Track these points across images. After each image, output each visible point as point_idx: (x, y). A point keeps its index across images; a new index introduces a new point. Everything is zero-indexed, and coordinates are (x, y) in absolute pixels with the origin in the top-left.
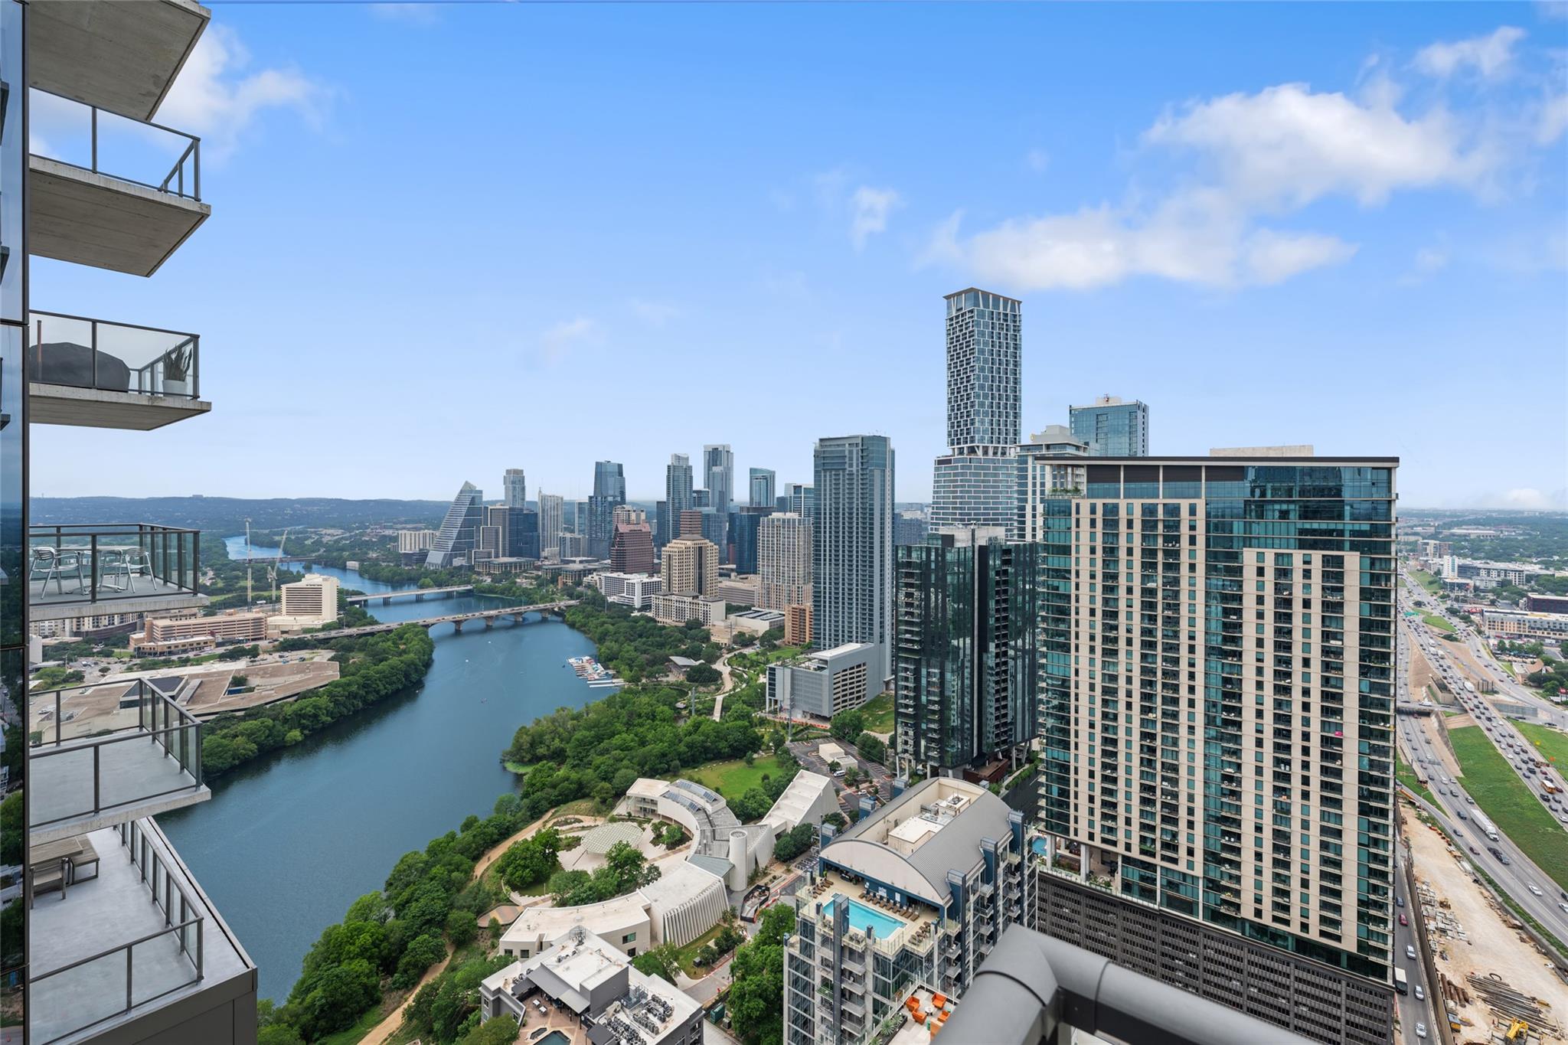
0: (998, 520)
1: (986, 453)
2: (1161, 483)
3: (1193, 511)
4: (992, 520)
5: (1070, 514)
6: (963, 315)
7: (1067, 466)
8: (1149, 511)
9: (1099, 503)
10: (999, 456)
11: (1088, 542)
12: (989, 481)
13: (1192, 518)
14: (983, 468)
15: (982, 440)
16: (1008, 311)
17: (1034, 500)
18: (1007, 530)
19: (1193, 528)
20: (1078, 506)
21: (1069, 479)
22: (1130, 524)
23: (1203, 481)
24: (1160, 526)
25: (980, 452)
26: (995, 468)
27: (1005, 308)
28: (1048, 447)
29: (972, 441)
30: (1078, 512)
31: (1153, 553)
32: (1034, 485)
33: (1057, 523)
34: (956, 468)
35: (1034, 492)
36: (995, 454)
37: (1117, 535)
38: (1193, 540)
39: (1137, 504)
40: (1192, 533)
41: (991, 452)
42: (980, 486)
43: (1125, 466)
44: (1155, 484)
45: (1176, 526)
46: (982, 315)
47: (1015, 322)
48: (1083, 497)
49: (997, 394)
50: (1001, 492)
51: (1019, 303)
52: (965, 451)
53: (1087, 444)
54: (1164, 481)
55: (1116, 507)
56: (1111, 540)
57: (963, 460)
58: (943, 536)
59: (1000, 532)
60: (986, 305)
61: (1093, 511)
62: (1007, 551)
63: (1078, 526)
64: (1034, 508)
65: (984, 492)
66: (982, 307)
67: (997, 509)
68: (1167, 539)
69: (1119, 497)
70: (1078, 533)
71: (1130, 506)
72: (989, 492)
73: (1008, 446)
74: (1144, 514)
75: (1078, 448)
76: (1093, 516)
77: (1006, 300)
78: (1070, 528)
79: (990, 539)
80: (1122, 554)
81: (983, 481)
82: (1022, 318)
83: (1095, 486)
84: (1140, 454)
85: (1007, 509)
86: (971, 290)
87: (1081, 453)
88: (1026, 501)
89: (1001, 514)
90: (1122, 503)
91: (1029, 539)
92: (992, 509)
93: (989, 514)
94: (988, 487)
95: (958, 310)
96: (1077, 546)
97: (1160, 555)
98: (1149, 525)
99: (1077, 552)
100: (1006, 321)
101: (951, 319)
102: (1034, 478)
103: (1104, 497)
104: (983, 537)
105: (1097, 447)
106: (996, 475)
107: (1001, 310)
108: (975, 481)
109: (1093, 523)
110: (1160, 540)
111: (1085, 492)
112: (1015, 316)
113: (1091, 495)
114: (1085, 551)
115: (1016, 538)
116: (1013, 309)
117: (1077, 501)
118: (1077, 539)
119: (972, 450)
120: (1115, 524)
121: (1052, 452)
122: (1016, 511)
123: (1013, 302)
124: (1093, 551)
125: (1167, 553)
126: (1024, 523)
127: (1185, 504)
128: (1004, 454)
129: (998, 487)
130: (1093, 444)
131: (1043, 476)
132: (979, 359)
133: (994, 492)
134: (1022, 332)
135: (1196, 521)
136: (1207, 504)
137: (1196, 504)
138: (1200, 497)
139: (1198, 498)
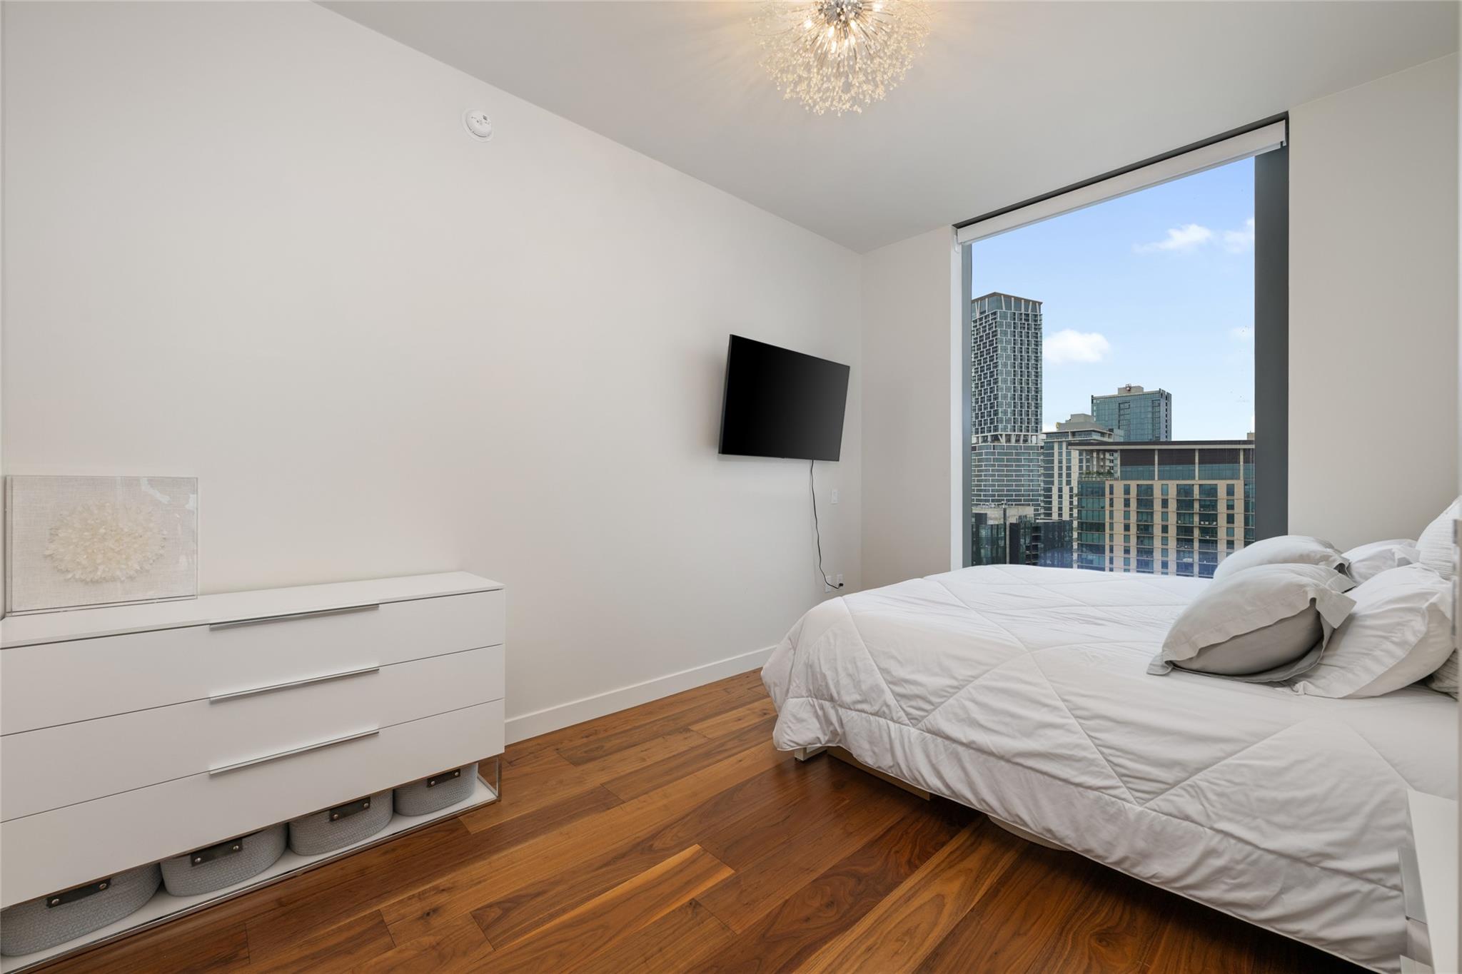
0: (1020, 500)
1: (1008, 440)
2: (1197, 466)
3: (1230, 491)
4: (1015, 500)
5: (1103, 495)
6: (986, 317)
7: (1092, 451)
8: (1185, 492)
9: (1133, 485)
10: (1021, 444)
11: (1123, 520)
12: (1012, 466)
13: (1230, 498)
14: (1006, 454)
15: (1005, 429)
16: (1030, 312)
17: (1060, 482)
18: (1035, 510)
19: (1230, 507)
20: (1111, 487)
21: (1095, 463)
22: (1165, 503)
23: (1242, 463)
24: (1196, 505)
25: (1003, 440)
26: (1017, 454)
27: (1027, 309)
28: (1074, 434)
29: (996, 430)
30: (1111, 493)
31: (1189, 531)
32: (1060, 468)
33: (1090, 503)
34: (981, 454)
35: (1060, 475)
36: (1017, 441)
37: (1152, 514)
38: (1230, 519)
39: (1172, 486)
40: (1230, 512)
41: (1013, 439)
42: (1003, 471)
43: (1159, 450)
44: (1191, 467)
45: (1214, 505)
46: (1004, 316)
47: (1036, 321)
48: (1116, 479)
49: (1018, 387)
50: (1023, 476)
51: (1040, 303)
52: (989, 439)
53: (1111, 430)
54: (1199, 463)
55: (1150, 488)
56: (1145, 518)
57: (987, 447)
58: (976, 514)
59: (1029, 511)
60: (1009, 307)
61: (1127, 491)
62: (1037, 528)
63: (1111, 505)
64: (1060, 490)
65: (1006, 476)
66: (1004, 310)
67: (1020, 491)
68: (1203, 517)
69: (1154, 479)
70: (1111, 512)
71: (1165, 487)
72: (1012, 476)
73: (1030, 434)
74: (1179, 493)
75: (1103, 434)
76: (1127, 497)
77: (1027, 301)
78: (1103, 507)
79: (1020, 517)
80: (1157, 531)
81: (1006, 466)
82: (1043, 317)
83: (1129, 468)
84: (1163, 439)
85: (1029, 490)
86: (994, 294)
87: (1106, 439)
88: (1052, 483)
89: (1023, 495)
90: (1157, 485)
91: (1055, 517)
92: (1014, 491)
93: (1012, 495)
94: (1011, 471)
95: (981, 313)
96: (1111, 524)
97: (1196, 533)
98: (1185, 503)
99: (1111, 528)
100: (1028, 320)
101: (975, 321)
102: (1060, 462)
103: (1138, 479)
104: (1014, 515)
105: (1121, 432)
106: (1019, 460)
107: (1023, 311)
108: (999, 466)
109: (1127, 503)
110: (1196, 519)
111: (1119, 474)
112: (1036, 316)
113: (1124, 477)
114: (1119, 528)
115: (1042, 516)
116: (1034, 309)
117: (1111, 483)
118: (1111, 517)
119: (996, 438)
120: (1149, 504)
121: (1078, 439)
122: (1042, 492)
123: (1034, 303)
124: (1127, 528)
125: (1204, 531)
126: (1050, 503)
127: (1222, 486)
128: (1025, 441)
129: (1020, 471)
130: (1116, 431)
131: (1069, 461)
132: (1002, 356)
133: (1016, 476)
134: (1043, 330)
135: (1233, 500)
136: (1245, 485)
137: (1233, 485)
138: (1238, 478)
139: (1236, 479)
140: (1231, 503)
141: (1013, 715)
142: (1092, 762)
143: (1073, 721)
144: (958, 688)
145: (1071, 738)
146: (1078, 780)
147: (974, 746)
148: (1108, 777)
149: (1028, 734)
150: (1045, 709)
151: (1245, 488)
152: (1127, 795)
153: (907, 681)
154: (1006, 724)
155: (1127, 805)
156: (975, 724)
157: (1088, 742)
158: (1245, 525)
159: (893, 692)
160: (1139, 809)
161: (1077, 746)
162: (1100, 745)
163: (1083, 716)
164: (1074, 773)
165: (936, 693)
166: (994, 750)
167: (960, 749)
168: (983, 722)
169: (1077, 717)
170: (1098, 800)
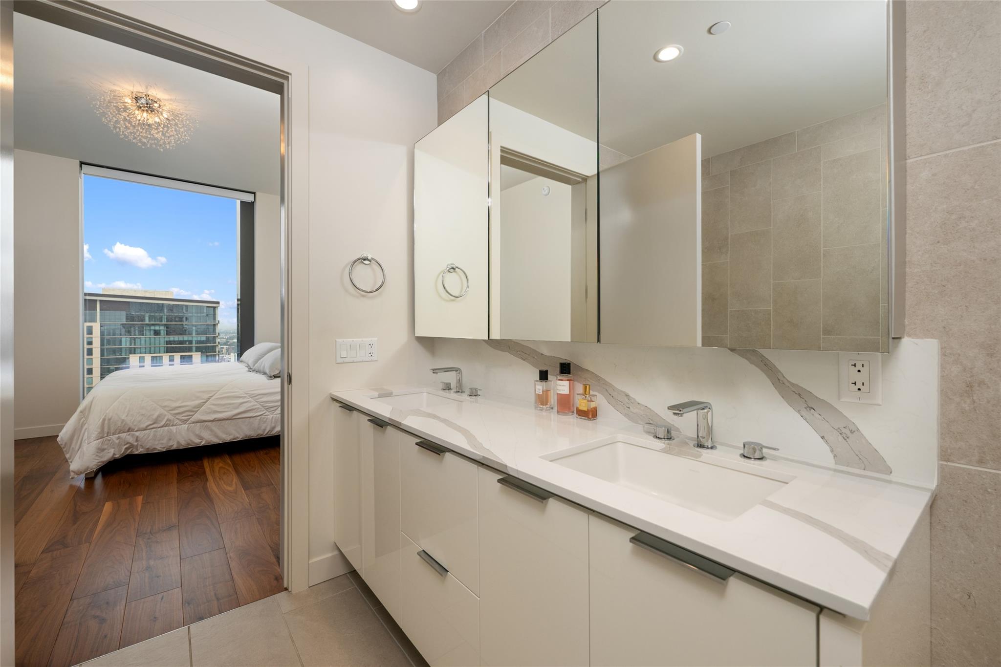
3: (90, 331)
13: (90, 336)
19: (90, 343)
23: (98, 311)
38: (90, 352)
40: (90, 347)
135: (92, 338)
136: (101, 326)
137: (92, 326)
138: (94, 321)
139: (94, 322)
140: (90, 340)
141: (230, 404)
142: (258, 408)
143: (250, 399)
144: (205, 402)
145: (252, 404)
146: (254, 415)
147: (216, 420)
148: (264, 411)
149: (237, 408)
150: (241, 398)
151: (101, 329)
152: (269, 414)
153: (180, 407)
154: (228, 408)
155: (269, 416)
156: (216, 412)
157: (256, 403)
158: (101, 356)
159: (171, 414)
160: (272, 416)
161: (254, 405)
162: (260, 403)
163: (253, 396)
164: (253, 414)
165: (194, 408)
166: (224, 417)
167: (209, 424)
168: (220, 410)
169: (251, 397)
170: (261, 418)
